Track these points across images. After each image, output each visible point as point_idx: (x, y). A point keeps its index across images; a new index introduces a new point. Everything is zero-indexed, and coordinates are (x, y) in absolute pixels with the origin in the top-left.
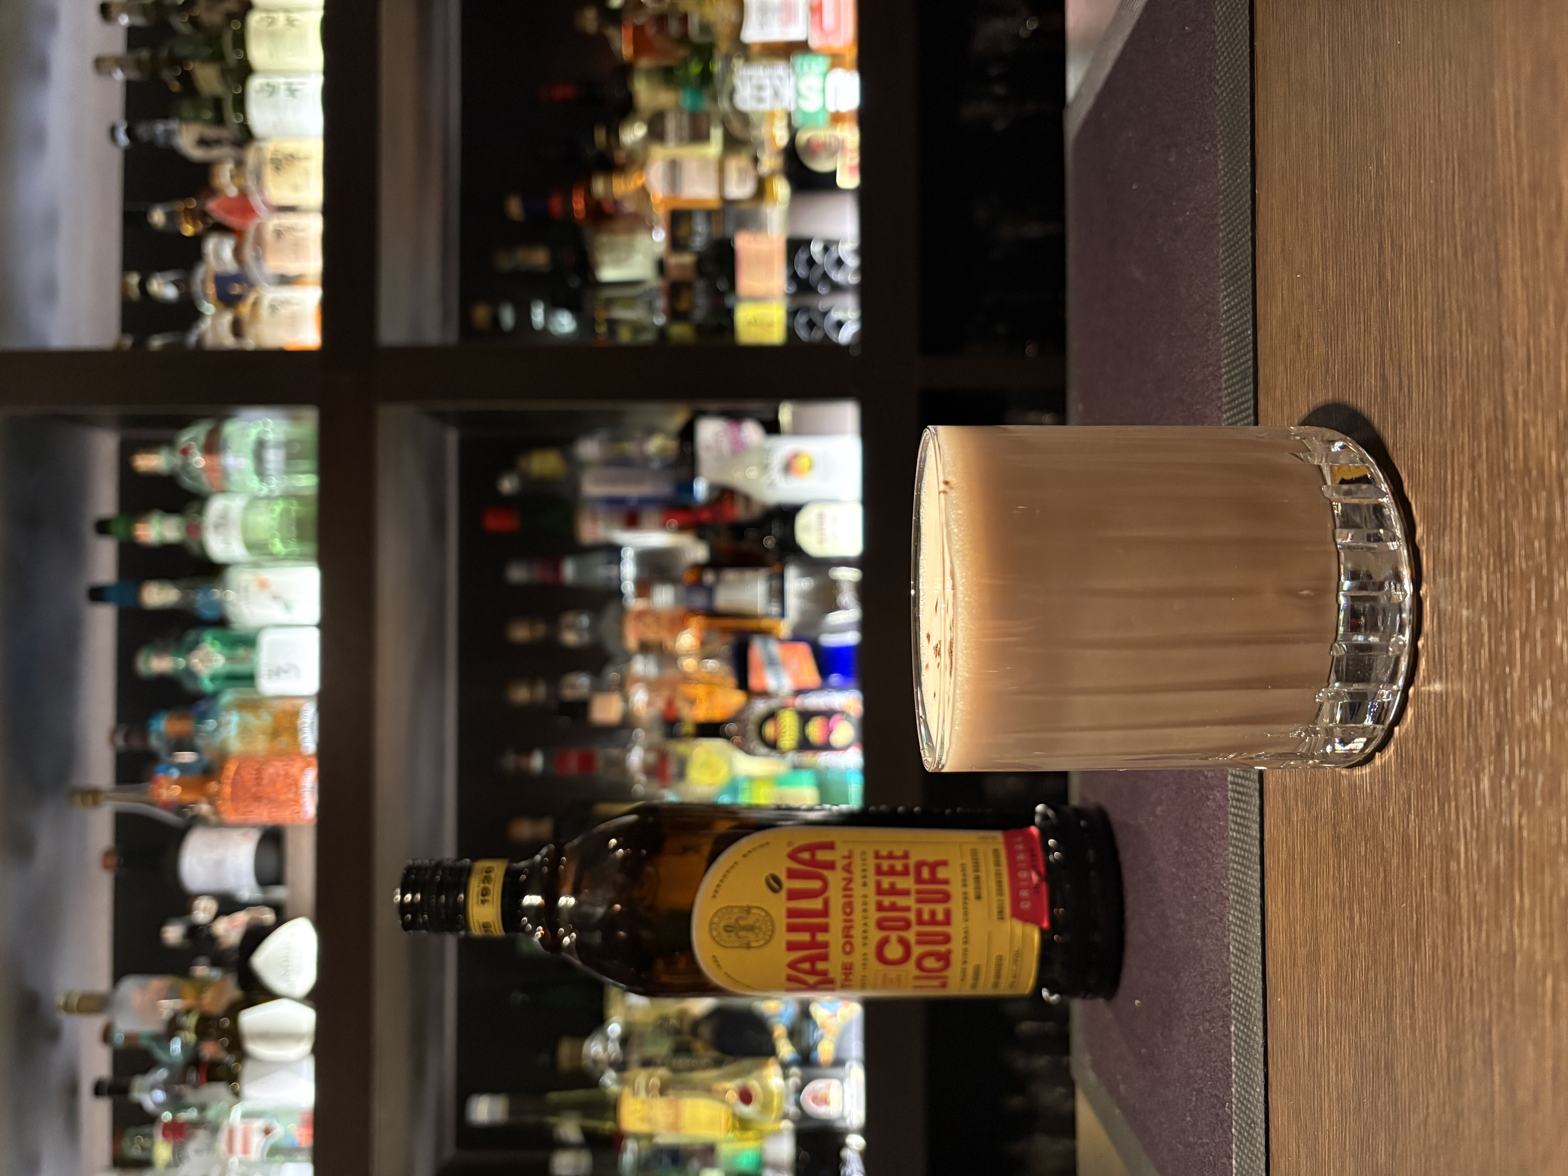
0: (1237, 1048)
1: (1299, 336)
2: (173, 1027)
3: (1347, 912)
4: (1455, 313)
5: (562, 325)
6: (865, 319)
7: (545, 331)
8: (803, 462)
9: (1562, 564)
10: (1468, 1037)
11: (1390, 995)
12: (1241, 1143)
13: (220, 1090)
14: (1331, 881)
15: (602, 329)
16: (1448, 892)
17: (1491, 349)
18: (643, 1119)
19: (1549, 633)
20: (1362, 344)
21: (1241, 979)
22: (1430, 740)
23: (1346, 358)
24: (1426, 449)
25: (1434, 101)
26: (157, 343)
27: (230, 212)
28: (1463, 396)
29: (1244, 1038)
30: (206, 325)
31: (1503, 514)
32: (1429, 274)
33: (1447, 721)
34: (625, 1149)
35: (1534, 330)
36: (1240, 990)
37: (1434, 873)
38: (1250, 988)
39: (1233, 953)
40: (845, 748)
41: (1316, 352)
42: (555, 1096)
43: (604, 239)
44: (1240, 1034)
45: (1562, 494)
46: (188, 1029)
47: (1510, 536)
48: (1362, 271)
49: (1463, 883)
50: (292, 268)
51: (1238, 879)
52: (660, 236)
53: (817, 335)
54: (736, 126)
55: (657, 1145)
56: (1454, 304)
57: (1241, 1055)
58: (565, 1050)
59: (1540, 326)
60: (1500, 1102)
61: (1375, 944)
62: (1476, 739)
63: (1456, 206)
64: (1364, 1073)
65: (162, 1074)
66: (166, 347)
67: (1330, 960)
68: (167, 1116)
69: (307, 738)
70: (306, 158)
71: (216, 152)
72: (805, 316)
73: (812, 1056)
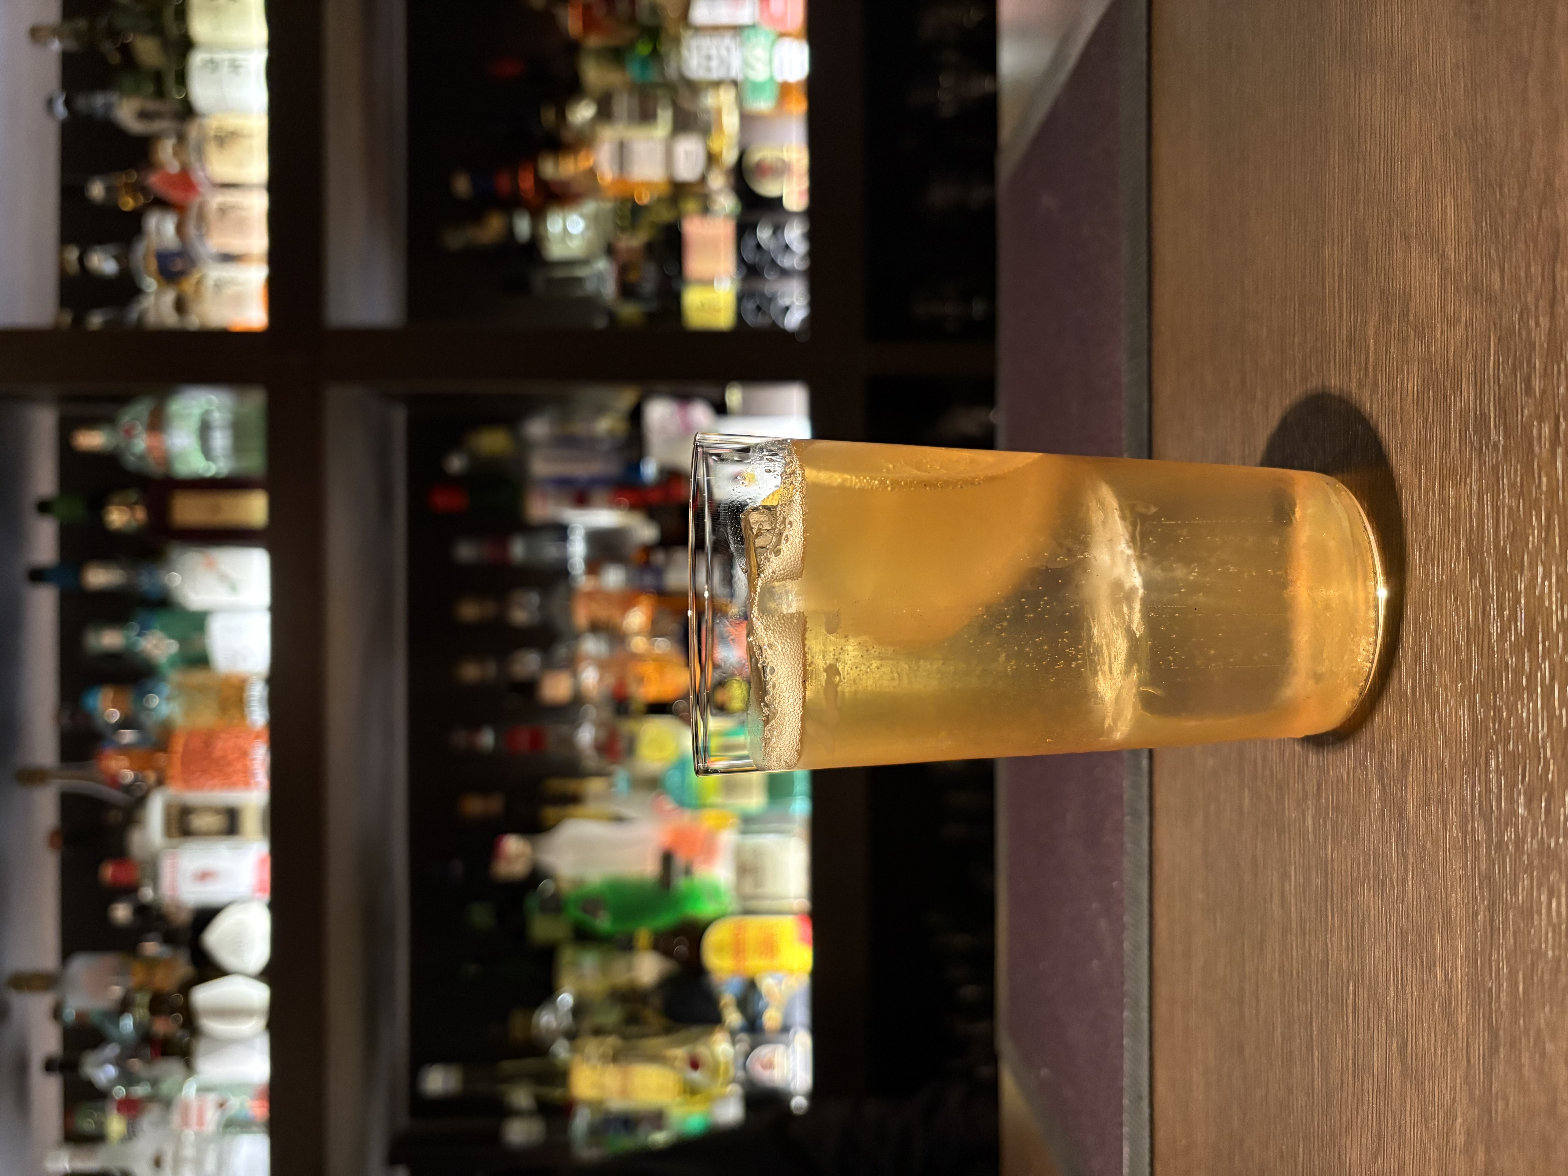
2: (125, 1006)
6: (813, 306)
13: (171, 1069)
18: (594, 1086)
26: (96, 320)
27: (171, 186)
30: (147, 302)
34: (576, 1116)
42: (508, 1066)
46: (140, 1006)
50: (233, 244)
53: (764, 321)
54: (685, 99)
55: (607, 1112)
58: (517, 1022)
65: (112, 1050)
66: (107, 324)
68: (120, 1091)
69: (254, 711)
70: (250, 136)
71: (157, 126)
72: (751, 301)
73: (758, 1022)
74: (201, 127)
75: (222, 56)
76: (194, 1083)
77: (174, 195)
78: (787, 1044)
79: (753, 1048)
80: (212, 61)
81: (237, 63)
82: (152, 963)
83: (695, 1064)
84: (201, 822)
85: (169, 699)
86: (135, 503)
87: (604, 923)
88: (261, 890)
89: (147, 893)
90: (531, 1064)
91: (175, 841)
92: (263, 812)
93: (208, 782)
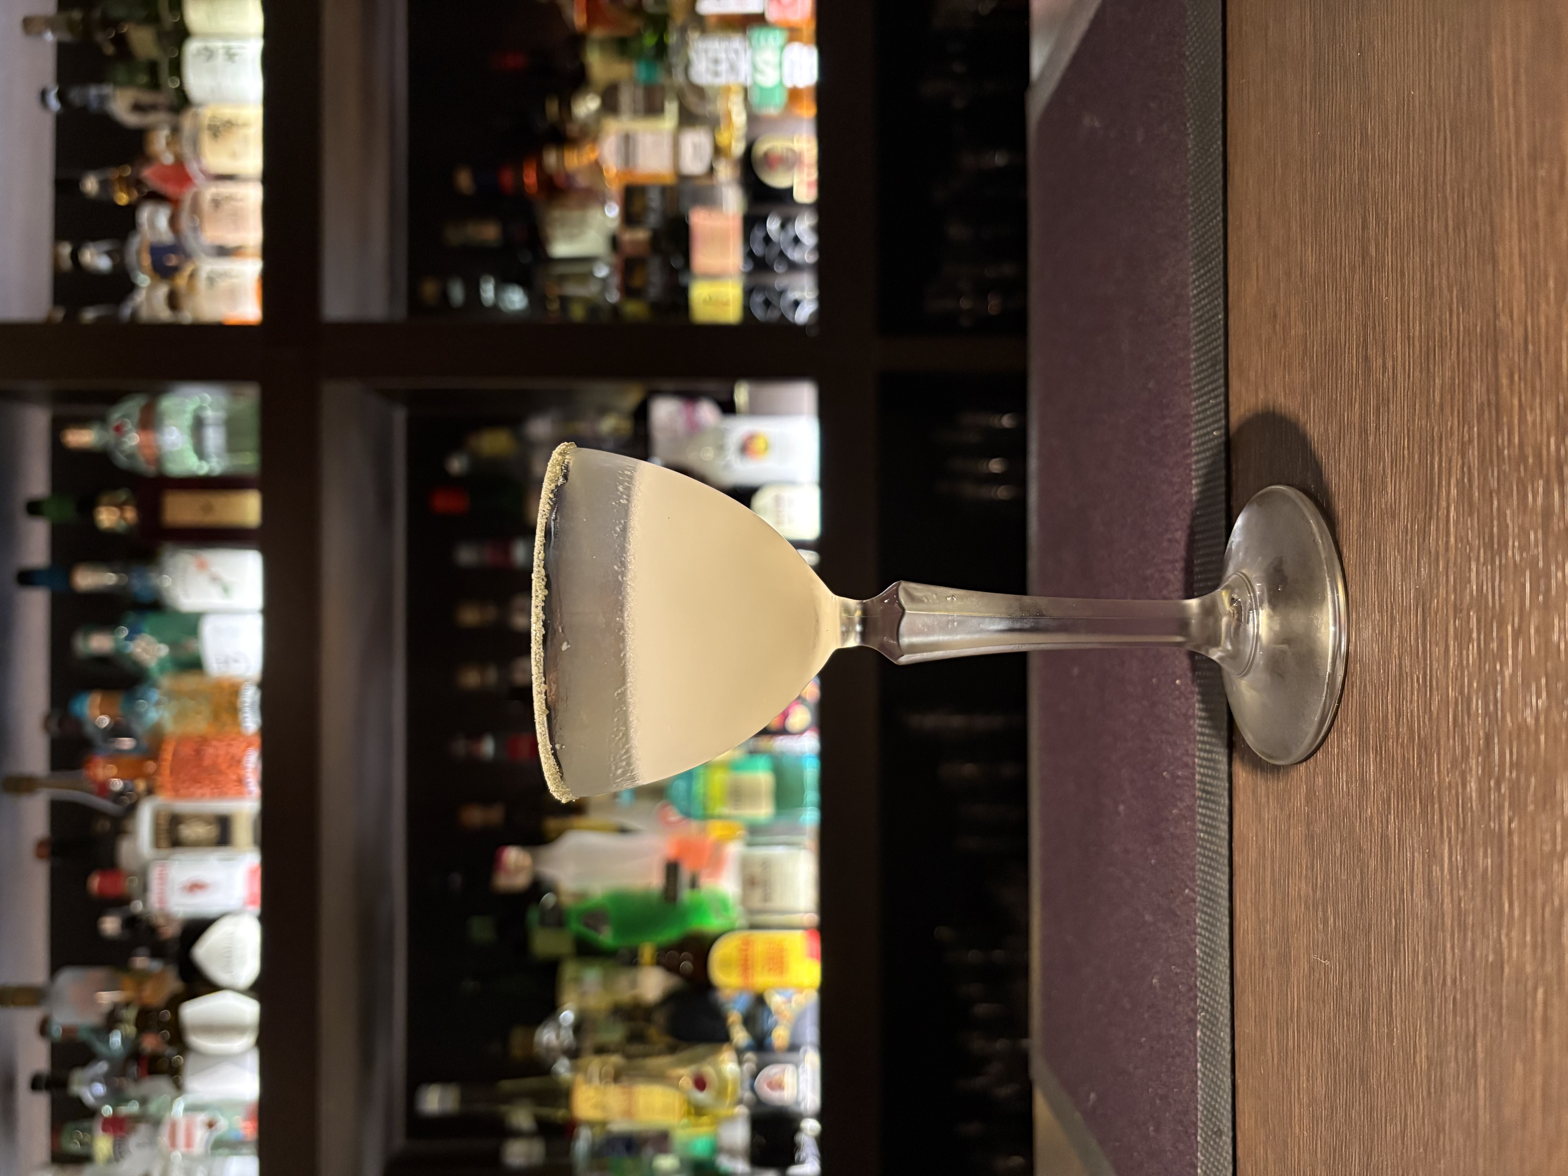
0: (1202, 1053)
1: (1275, 316)
2: (112, 1020)
3: (1320, 913)
4: (1445, 291)
5: (513, 302)
6: (822, 299)
7: (495, 308)
8: (760, 444)
9: (1560, 558)
10: (1451, 1050)
11: (1365, 1002)
12: (1207, 1151)
13: (162, 1084)
14: (1303, 881)
15: (555, 306)
16: (1430, 897)
17: (1485, 329)
18: (596, 1106)
19: (1545, 630)
20: (1342, 324)
21: (1207, 983)
22: (1411, 739)
23: (1326, 339)
24: (1411, 434)
25: (1425, 66)
26: (89, 315)
27: (165, 179)
28: (1452, 378)
29: (1210, 1043)
30: (140, 297)
31: (1495, 503)
32: (1417, 250)
33: (1430, 719)
34: (578, 1137)
35: (1533, 307)
36: (1207, 995)
37: (1415, 877)
38: (1216, 993)
39: (1199, 956)
40: (801, 733)
41: (1293, 332)
42: (507, 1085)
43: (556, 214)
44: (1206, 1040)
45: (1562, 483)
46: (128, 1022)
47: (1503, 527)
48: (1343, 247)
49: (1447, 889)
50: (230, 239)
51: (1206, 881)
52: (613, 212)
53: (773, 315)
54: (692, 100)
55: (609, 1133)
56: (1444, 282)
57: (1207, 1060)
58: (517, 1037)
59: (1539, 304)
60: (1484, 1118)
61: (1350, 949)
62: (1463, 740)
63: (1448, 177)
64: (1338, 1081)
65: (102, 1067)
66: (99, 319)
67: (1301, 963)
68: (107, 1110)
69: (248, 717)
70: (245, 125)
71: (151, 118)
72: (761, 295)
73: (767, 1041)
74: (196, 115)
75: (218, 45)
76: (182, 1102)
77: (169, 189)
78: (797, 1065)
79: (760, 1068)
80: (206, 49)
81: (232, 51)
82: (143, 977)
83: (700, 1084)
84: (190, 831)
85: (159, 704)
86: (125, 503)
87: (607, 937)
88: (252, 902)
89: (138, 906)
90: (532, 1083)
91: (164, 852)
92: (255, 822)
93: (199, 792)
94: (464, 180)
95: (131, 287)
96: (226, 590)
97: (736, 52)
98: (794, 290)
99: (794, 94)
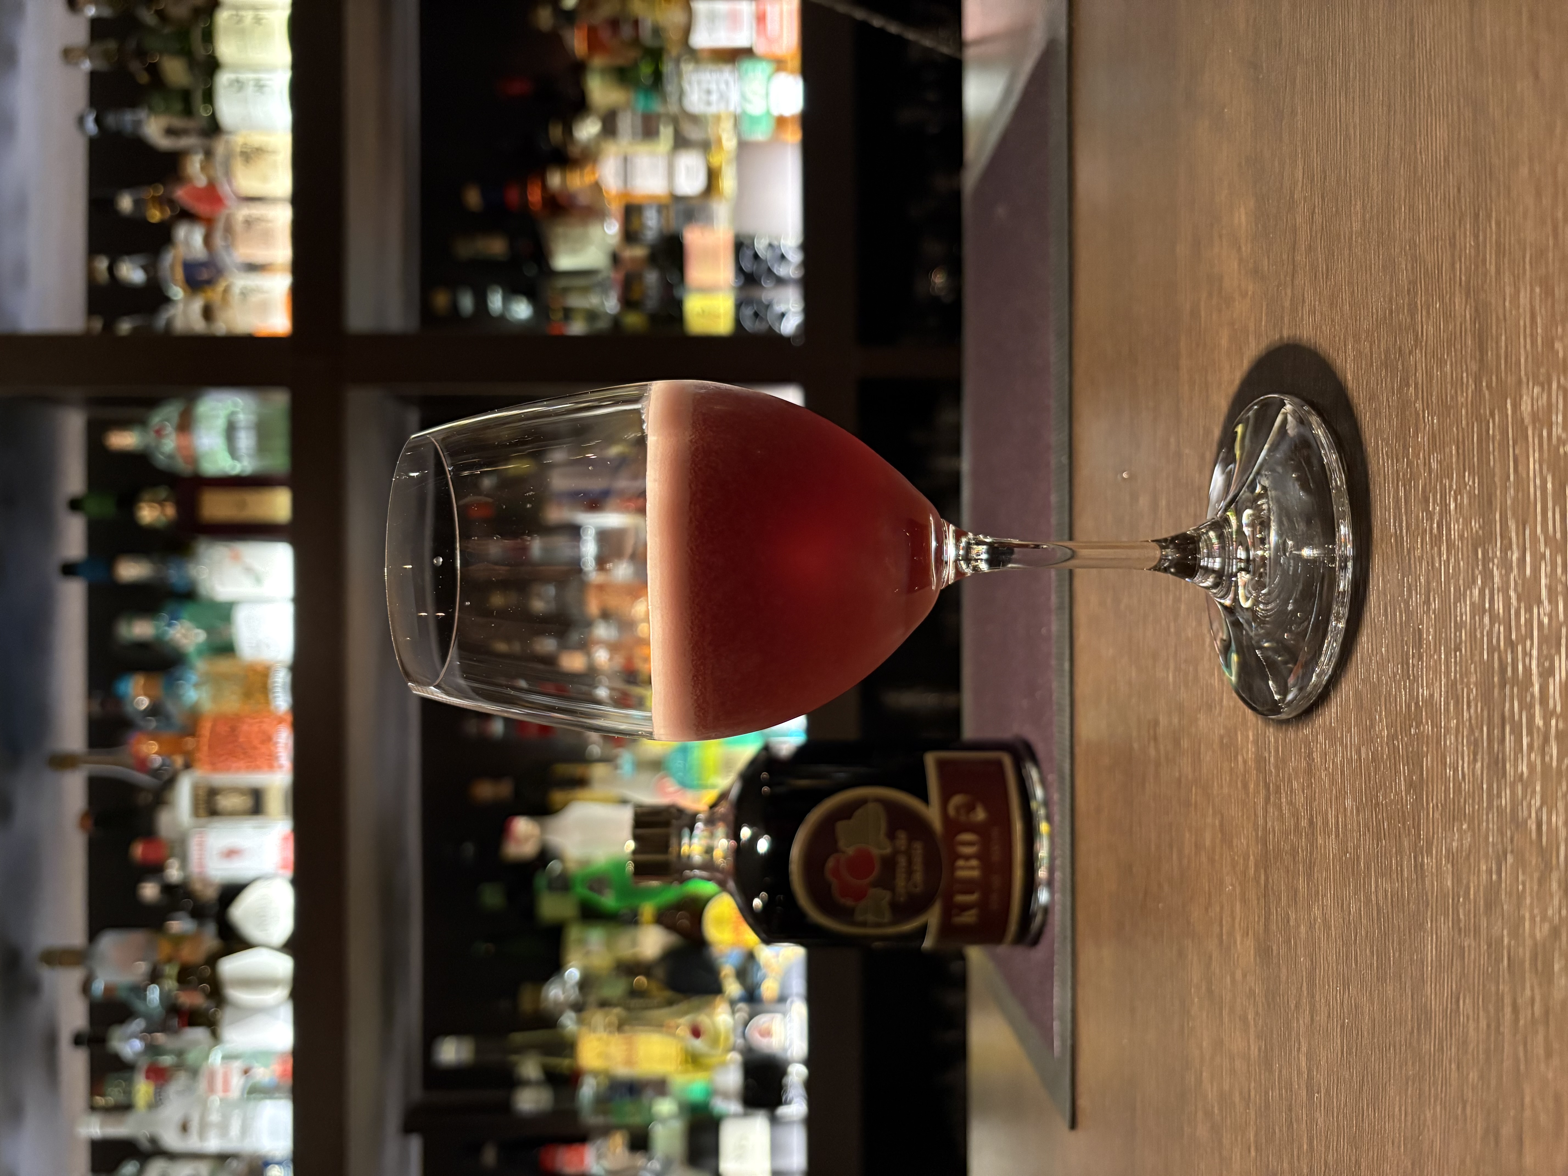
2: (155, 977)
5: (519, 313)
6: (807, 310)
7: (502, 318)
13: (198, 1034)
15: (558, 317)
18: (601, 1056)
26: (125, 327)
27: (197, 199)
30: (175, 310)
34: (583, 1085)
42: (518, 1038)
43: (560, 230)
46: (170, 977)
50: (259, 255)
52: (612, 229)
53: (762, 327)
54: (686, 126)
55: (614, 1079)
58: (525, 995)
65: (138, 1025)
66: (135, 330)
69: (279, 697)
70: (274, 152)
71: (184, 142)
72: (749, 308)
73: (757, 992)
74: (227, 142)
75: (247, 76)
76: (219, 1051)
77: (200, 208)
78: (784, 1014)
79: (751, 1017)
80: (238, 81)
81: (262, 83)
82: (179, 940)
83: (696, 1033)
84: (226, 802)
85: (197, 686)
86: (165, 500)
87: (609, 901)
88: (284, 867)
89: (174, 873)
90: (539, 1035)
91: (203, 820)
92: (286, 793)
93: (234, 765)
94: (473, 198)
95: (165, 300)
96: (258, 580)
97: (727, 83)
98: (779, 303)
99: (781, 121)
